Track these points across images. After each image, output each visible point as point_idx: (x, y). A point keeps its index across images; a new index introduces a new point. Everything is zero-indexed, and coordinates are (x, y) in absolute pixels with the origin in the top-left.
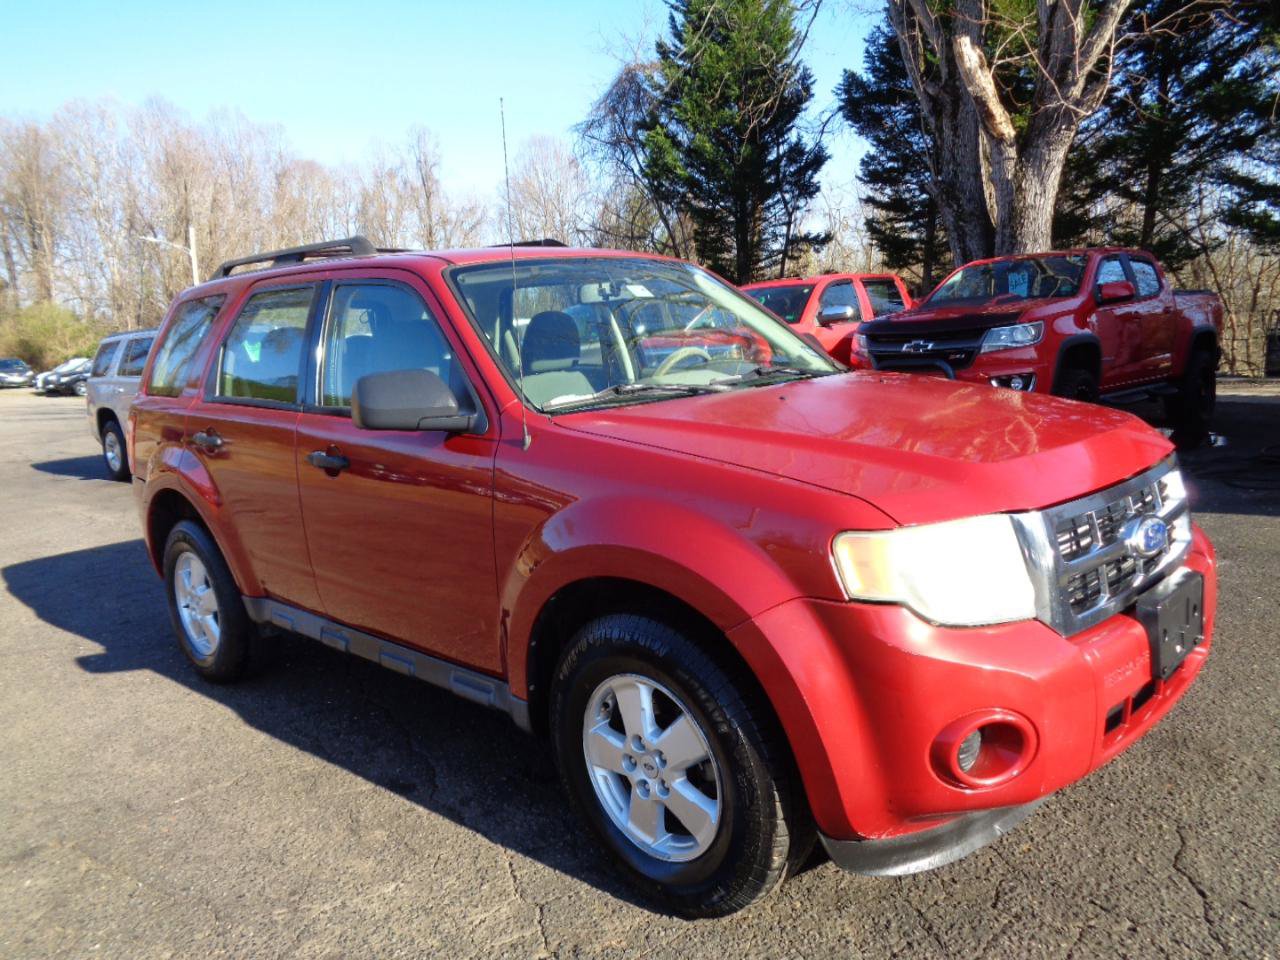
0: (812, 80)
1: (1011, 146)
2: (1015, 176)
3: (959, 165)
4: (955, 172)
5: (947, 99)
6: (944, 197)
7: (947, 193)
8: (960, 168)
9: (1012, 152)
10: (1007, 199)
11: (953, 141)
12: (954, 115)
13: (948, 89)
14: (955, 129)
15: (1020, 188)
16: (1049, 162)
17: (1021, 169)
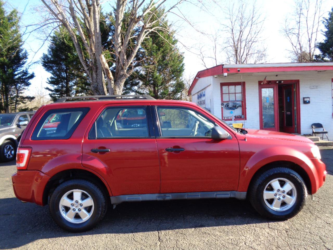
0: (28, 54)
1: (113, 81)
2: (114, 87)
3: (98, 83)
4: (97, 85)
5: (95, 68)
6: (95, 91)
7: (96, 90)
8: (98, 84)
9: (113, 82)
10: (113, 92)
11: (96, 77)
12: (96, 72)
13: (95, 65)
14: (97, 75)
15: (115, 90)
16: (121, 85)
17: (115, 86)
